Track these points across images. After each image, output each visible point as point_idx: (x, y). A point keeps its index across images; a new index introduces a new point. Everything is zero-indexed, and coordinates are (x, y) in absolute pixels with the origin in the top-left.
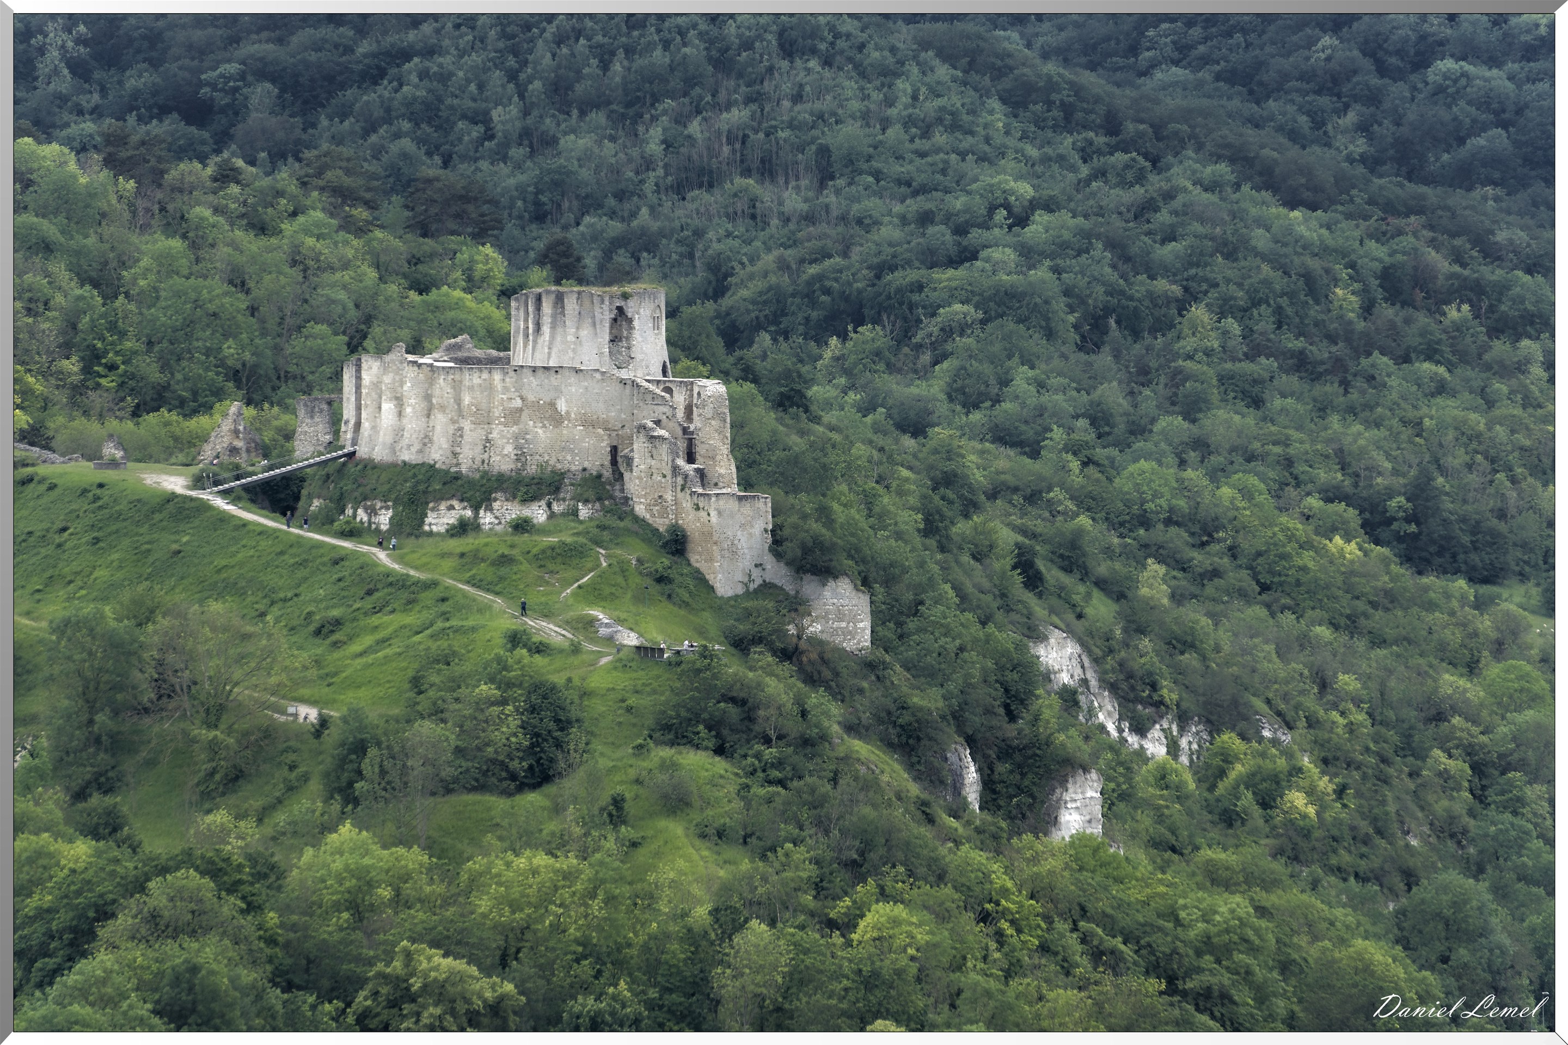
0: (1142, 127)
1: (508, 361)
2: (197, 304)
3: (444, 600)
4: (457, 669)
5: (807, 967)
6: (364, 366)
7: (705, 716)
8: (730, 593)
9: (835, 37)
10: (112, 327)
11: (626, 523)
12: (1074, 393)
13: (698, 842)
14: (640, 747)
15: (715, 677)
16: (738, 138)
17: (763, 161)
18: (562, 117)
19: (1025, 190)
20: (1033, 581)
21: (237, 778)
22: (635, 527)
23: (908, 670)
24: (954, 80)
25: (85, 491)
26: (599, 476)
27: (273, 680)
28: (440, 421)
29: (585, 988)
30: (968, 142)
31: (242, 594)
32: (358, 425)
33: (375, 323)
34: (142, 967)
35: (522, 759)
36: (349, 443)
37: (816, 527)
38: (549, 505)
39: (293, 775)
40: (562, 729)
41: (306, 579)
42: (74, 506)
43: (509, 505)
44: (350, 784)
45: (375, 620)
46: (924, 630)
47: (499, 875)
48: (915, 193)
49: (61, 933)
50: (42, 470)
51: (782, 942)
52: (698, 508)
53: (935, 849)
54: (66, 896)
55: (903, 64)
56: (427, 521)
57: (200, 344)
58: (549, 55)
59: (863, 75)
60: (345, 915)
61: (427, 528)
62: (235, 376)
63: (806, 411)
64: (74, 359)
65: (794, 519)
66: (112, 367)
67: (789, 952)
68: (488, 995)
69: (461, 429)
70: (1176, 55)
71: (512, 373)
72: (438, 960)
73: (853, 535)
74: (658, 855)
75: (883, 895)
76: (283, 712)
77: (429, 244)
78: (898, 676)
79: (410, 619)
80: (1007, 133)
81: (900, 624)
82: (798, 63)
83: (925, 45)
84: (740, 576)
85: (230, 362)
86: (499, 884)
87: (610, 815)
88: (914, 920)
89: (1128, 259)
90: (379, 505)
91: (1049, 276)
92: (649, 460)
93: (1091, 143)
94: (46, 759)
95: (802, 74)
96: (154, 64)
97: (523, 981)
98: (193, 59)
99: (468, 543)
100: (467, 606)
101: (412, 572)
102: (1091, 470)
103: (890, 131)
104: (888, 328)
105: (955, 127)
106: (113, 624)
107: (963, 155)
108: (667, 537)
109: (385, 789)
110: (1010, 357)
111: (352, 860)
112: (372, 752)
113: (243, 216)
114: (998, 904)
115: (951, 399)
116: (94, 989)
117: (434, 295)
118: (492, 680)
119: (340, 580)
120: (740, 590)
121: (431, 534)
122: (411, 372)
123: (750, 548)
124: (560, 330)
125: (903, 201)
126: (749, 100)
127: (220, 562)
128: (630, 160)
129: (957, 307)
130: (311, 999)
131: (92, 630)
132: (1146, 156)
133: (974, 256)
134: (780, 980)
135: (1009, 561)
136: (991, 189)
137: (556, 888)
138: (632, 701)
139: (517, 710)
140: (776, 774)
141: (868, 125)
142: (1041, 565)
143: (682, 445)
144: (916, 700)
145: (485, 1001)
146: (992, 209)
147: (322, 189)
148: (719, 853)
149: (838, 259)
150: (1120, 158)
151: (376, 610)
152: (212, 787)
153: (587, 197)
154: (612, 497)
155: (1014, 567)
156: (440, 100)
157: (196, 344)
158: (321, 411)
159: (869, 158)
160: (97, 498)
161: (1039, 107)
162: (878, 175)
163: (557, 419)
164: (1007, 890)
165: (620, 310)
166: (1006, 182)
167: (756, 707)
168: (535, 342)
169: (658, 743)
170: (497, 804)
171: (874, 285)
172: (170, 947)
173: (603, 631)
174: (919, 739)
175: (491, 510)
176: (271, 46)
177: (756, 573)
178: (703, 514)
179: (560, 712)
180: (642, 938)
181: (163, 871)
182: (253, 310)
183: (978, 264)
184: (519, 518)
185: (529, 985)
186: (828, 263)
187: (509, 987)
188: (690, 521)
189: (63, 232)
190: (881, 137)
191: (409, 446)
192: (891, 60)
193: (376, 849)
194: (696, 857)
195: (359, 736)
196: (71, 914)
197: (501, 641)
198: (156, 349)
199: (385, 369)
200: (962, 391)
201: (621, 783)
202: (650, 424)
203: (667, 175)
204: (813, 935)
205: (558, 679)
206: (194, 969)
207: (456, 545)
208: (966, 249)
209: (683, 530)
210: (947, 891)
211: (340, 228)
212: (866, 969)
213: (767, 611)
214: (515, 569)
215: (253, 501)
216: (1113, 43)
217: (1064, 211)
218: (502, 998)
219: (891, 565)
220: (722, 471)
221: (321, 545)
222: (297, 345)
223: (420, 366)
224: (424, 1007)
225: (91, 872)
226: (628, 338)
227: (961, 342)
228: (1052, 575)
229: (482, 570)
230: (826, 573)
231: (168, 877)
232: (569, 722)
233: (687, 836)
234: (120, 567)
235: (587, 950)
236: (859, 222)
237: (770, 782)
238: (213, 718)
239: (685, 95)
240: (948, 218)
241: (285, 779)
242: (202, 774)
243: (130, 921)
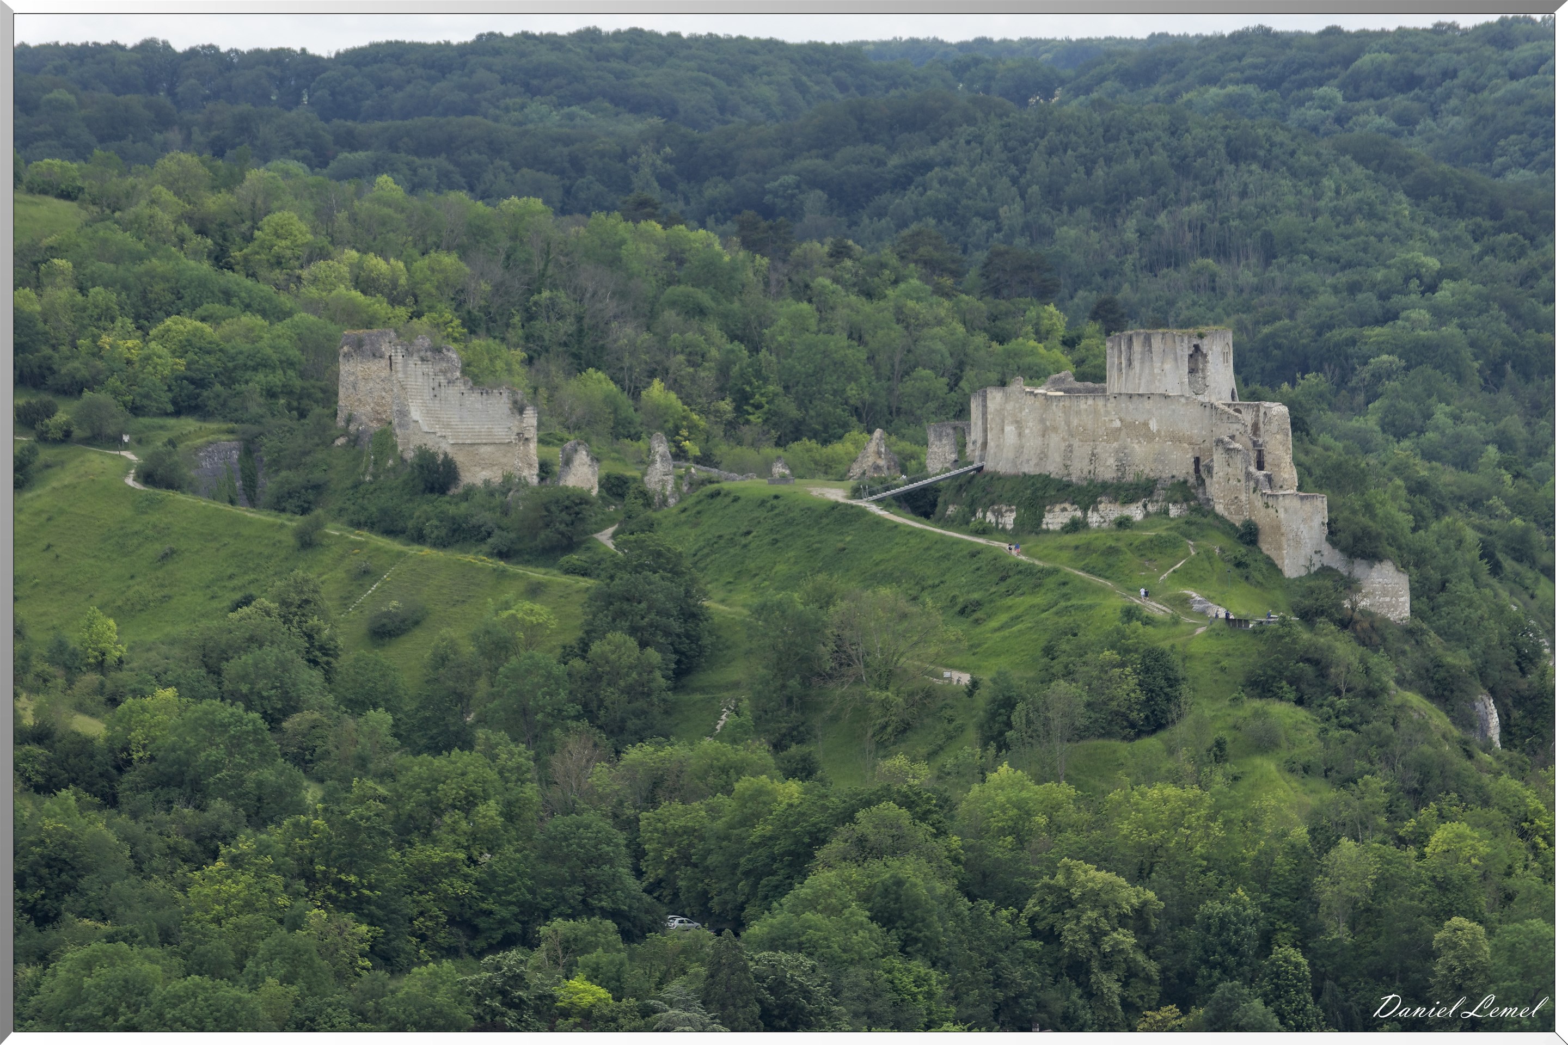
0: (1520, 213)
1: (1104, 390)
2: (825, 354)
3: (1064, 584)
4: (1083, 639)
5: (1392, 875)
6: (989, 396)
7: (1287, 673)
8: (1295, 575)
9: (1271, 145)
10: (758, 374)
11: (1209, 520)
12: (1484, 424)
13: (1288, 776)
14: (1235, 699)
15: (1294, 641)
16: (1199, 227)
17: (1218, 245)
18: (1054, 213)
19: (1433, 263)
20: (1496, 569)
21: (905, 730)
22: (1217, 523)
23: (1440, 635)
24: (1368, 177)
25: (763, 503)
26: (1185, 482)
27: (932, 650)
28: (1055, 440)
29: (1211, 894)
30: (1383, 227)
31: (898, 582)
32: (985, 444)
33: (968, 368)
34: (857, 882)
35: (1140, 711)
36: (977, 459)
37: (1365, 520)
38: (1145, 506)
39: (951, 727)
40: (1171, 686)
41: (949, 569)
42: (756, 514)
43: (1112, 507)
44: (1001, 733)
45: (1009, 601)
46: (1452, 603)
47: (1137, 804)
48: (1343, 268)
49: (783, 855)
50: (726, 486)
51: (1370, 855)
52: (1267, 507)
53: (1480, 779)
54: (786, 826)
55: (1326, 166)
56: (1045, 521)
57: (828, 387)
58: (1044, 164)
59: (1294, 174)
60: (1009, 839)
61: (1044, 526)
62: (856, 411)
63: (1308, 434)
64: (728, 400)
65: (1346, 513)
66: (758, 407)
67: (1376, 863)
68: (1134, 901)
69: (1070, 446)
70: (1523, 160)
71: (1112, 400)
72: (1093, 873)
73: (1390, 527)
74: (1254, 786)
75: (1442, 817)
76: (940, 676)
77: (1003, 305)
78: (1433, 640)
79: (1039, 599)
80: (1412, 219)
81: (1431, 599)
82: (1243, 166)
83: (1343, 151)
84: (1302, 561)
85: (852, 402)
86: (1138, 811)
87: (1215, 755)
88: (1476, 835)
89: (1519, 317)
90: (1004, 509)
91: (1457, 331)
92: (1226, 468)
93: (1480, 226)
94: (748, 717)
95: (1246, 175)
96: (728, 177)
97: (1161, 890)
98: (757, 172)
99: (1079, 538)
100: (1087, 589)
101: (1037, 562)
102: (1520, 482)
103: (1319, 219)
104: (1329, 375)
105: (1371, 215)
106: (801, 607)
107: (1380, 237)
108: (1243, 530)
109: (1031, 737)
110: (1429, 396)
111: (1013, 794)
112: (1020, 706)
113: (854, 285)
114: (1532, 822)
115: (1384, 431)
116: (821, 900)
117: (1012, 345)
118: (1113, 647)
119: (978, 569)
120: (1303, 573)
121: (1047, 531)
122: (1030, 400)
123: (1311, 538)
124: (1147, 364)
125: (1334, 275)
126: (1204, 197)
127: (877, 557)
128: (1112, 246)
129: (1385, 357)
130: (992, 906)
131: (783, 612)
132: (1525, 235)
133: (1395, 317)
134: (1370, 886)
135: (1477, 553)
136: (1405, 263)
137: (1184, 814)
138: (1225, 663)
139: (1135, 670)
140: (1347, 720)
141: (1302, 215)
142: (1500, 556)
143: (1253, 455)
144: (1450, 659)
145: (1132, 906)
146: (1407, 279)
147: (916, 262)
148: (1305, 784)
149: (1287, 321)
150: (1504, 238)
151: (1009, 593)
152: (885, 737)
153: (1078, 276)
154: (1196, 498)
155: (1481, 557)
156: (957, 201)
157: (825, 387)
158: (948, 435)
159: (1304, 241)
160: (773, 508)
161: (1436, 198)
162: (1312, 255)
163: (1150, 437)
164: (1540, 811)
165: (1197, 348)
166: (1418, 257)
167: (1328, 667)
168: (1127, 374)
169: (1251, 696)
170: (1122, 748)
171: (1316, 341)
172: (876, 865)
173: (1196, 607)
174: (1452, 691)
175: (1098, 511)
176: (820, 162)
177: (1316, 558)
178: (1272, 511)
179: (1170, 672)
180: (1253, 853)
181: (868, 803)
182: (871, 358)
183: (1400, 322)
184: (1122, 517)
185: (1167, 893)
186: (1278, 324)
187: (1151, 895)
188: (1261, 517)
189: (713, 299)
190: (1312, 224)
191: (1028, 461)
192: (1316, 163)
193: (1031, 784)
194: (1287, 787)
195: (1007, 694)
196: (789, 842)
197: (1119, 614)
198: (793, 391)
199: (1007, 398)
200: (1393, 424)
201: (1222, 729)
202: (1227, 439)
203: (1141, 257)
204: (1390, 850)
205: (1165, 645)
206: (899, 883)
207: (1070, 539)
208: (1388, 311)
209: (1255, 525)
210: (1494, 812)
211: (934, 292)
212: (1439, 876)
213: (1327, 588)
214: (1121, 557)
215: (900, 507)
216: (1472, 151)
217: (1465, 280)
218: (1145, 904)
219: (1422, 551)
220: (1286, 476)
221: (958, 542)
222: (908, 387)
223: (1036, 395)
224: (1083, 911)
225: (805, 806)
226: (1203, 370)
227: (1390, 385)
228: (1508, 564)
229: (1093, 559)
230: (1373, 557)
231: (874, 809)
232: (1177, 680)
233: (1279, 771)
234: (796, 563)
235: (1211, 864)
236: (1300, 291)
237: (1343, 727)
238: (884, 683)
239: (1154, 193)
240: (1374, 285)
241: (945, 730)
242: (877, 727)
243: (842, 845)
